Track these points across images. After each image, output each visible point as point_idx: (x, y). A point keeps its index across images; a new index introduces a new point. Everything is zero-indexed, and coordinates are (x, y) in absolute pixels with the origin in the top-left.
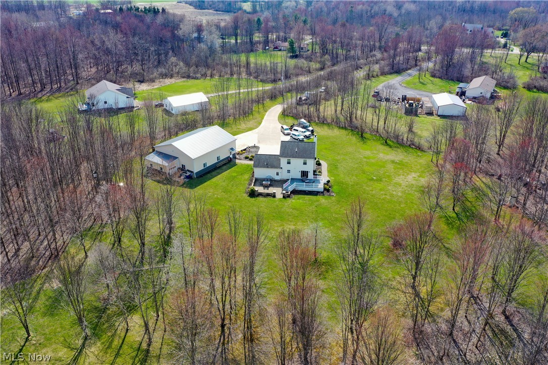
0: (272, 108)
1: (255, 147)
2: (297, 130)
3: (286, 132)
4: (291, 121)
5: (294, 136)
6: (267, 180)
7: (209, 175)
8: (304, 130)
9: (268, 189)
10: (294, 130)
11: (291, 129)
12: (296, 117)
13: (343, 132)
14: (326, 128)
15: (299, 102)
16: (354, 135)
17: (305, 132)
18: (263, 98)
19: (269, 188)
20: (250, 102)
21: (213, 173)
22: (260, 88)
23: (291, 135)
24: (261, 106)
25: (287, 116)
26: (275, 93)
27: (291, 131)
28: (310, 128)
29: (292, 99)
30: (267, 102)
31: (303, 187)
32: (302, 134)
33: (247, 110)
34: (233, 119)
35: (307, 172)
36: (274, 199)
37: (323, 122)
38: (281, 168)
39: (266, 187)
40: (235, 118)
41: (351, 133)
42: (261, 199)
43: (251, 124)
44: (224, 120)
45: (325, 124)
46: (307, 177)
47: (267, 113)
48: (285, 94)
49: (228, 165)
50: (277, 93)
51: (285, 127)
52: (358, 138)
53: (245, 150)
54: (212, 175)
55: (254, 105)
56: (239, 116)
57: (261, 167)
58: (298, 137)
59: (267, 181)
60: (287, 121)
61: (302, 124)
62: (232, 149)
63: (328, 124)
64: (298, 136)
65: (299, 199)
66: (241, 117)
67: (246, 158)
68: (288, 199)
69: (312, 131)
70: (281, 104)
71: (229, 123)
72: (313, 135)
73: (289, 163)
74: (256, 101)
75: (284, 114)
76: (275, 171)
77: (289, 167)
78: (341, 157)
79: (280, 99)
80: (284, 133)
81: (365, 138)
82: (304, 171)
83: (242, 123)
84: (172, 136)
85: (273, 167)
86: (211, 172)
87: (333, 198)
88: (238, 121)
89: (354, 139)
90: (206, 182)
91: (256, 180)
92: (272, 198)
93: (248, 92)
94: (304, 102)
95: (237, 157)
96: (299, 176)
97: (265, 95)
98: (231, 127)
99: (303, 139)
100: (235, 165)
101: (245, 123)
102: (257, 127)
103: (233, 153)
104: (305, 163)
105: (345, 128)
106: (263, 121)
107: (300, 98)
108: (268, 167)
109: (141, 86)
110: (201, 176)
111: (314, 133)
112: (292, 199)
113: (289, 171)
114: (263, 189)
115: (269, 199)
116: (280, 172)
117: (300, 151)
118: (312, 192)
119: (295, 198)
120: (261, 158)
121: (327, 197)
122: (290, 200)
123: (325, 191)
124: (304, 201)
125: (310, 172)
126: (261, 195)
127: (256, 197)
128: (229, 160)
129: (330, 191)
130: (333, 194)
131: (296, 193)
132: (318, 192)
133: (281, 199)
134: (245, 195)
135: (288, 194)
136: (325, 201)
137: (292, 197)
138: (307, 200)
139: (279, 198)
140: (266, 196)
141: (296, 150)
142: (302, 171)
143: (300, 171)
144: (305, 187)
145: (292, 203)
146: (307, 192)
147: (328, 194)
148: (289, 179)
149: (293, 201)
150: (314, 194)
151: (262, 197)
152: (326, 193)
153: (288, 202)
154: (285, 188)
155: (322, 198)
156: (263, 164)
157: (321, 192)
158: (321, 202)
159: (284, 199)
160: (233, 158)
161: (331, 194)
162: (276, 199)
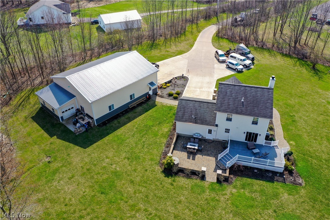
0: (206, 29)
1: (183, 77)
2: (235, 58)
3: (221, 58)
4: (226, 44)
5: (231, 65)
6: (194, 140)
7: (116, 122)
8: (243, 58)
10: (232, 57)
11: (227, 54)
12: (232, 39)
13: (288, 61)
14: (266, 54)
15: (235, 23)
16: (303, 65)
17: (244, 60)
18: (198, 17)
19: (196, 157)
20: (184, 22)
21: (123, 119)
22: (196, 8)
23: (228, 63)
24: (194, 26)
25: (222, 38)
26: (210, 13)
27: (227, 57)
28: (250, 56)
29: (227, 19)
30: (202, 22)
31: (251, 162)
32: (240, 62)
33: (179, 30)
34: (163, 40)
35: (257, 135)
37: (262, 47)
38: (217, 126)
39: (192, 154)
40: (166, 39)
41: (298, 62)
42: (181, 180)
43: (182, 46)
44: (154, 41)
45: (265, 49)
46: (256, 142)
47: (200, 34)
48: (219, 14)
49: (145, 106)
50: (212, 13)
51: (220, 52)
52: (309, 70)
53: (170, 82)
54: (119, 123)
55: (188, 25)
56: (171, 37)
58: (237, 67)
60: (221, 44)
61: (241, 50)
62: (152, 84)
63: (269, 50)
64: (236, 65)
65: (243, 187)
66: (173, 38)
67: (170, 95)
68: (225, 184)
69: (253, 59)
70: (216, 24)
71: (159, 44)
72: (253, 63)
73: (229, 119)
74: (190, 21)
75: (219, 36)
76: (207, 128)
77: (228, 125)
78: (296, 101)
79: (214, 19)
80: (218, 60)
81: (319, 71)
82: (251, 133)
83: (172, 44)
84: (93, 59)
85: (203, 122)
86: (120, 116)
87: (303, 192)
88: (169, 43)
89: (305, 72)
90: (108, 134)
91: (179, 137)
92: (198, 181)
93: (182, 12)
94: (239, 23)
95: (159, 92)
97: (200, 15)
98: (160, 49)
99: (242, 69)
100: (154, 105)
101: (175, 45)
102: (188, 50)
103: (153, 88)
104: (255, 123)
105: (288, 55)
106: (196, 43)
107: (236, 19)
108: (196, 123)
109: (89, 4)
110: (104, 124)
111: (255, 61)
112: (231, 186)
113: (227, 131)
114: (186, 159)
115: (195, 181)
116: (215, 130)
117: (248, 102)
118: (264, 171)
119: (237, 184)
120: (187, 106)
121: (291, 186)
122: (227, 187)
123: (287, 172)
124: (252, 194)
125: (260, 135)
126: (181, 173)
127: (173, 176)
128: (148, 97)
129: (294, 173)
130: (300, 180)
131: (239, 172)
132: (275, 173)
133: (214, 184)
134: (158, 170)
135: (225, 175)
136: (288, 196)
137: (232, 181)
138: (257, 193)
139: (210, 181)
140: (190, 175)
141: (242, 101)
142: (247, 133)
143: (245, 133)
144: (253, 163)
145: (232, 194)
146: (256, 171)
147: (291, 179)
148: (229, 140)
149: (234, 191)
150: (267, 176)
151: (183, 177)
152: (289, 176)
153: (226, 194)
154: (220, 159)
155: (283, 190)
156: (189, 116)
157: (280, 173)
158: (282, 199)
159: (218, 185)
160: (153, 94)
161: (297, 180)
162: (204, 183)
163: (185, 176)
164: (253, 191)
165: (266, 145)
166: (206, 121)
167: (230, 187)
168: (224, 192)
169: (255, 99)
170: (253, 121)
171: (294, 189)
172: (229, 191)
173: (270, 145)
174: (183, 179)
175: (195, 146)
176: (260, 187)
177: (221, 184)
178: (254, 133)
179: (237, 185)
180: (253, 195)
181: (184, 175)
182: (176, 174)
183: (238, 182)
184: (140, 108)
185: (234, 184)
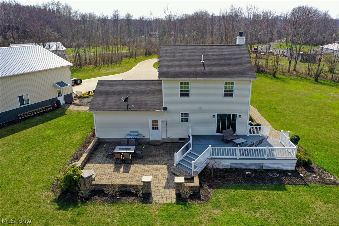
6: (128, 142)
9: (127, 171)
19: (133, 167)
31: (236, 159)
35: (234, 116)
36: (146, 207)
38: (165, 109)
39: (124, 162)
43: (116, 69)
46: (234, 132)
57: (110, 109)
59: (128, 144)
62: (62, 84)
68: (195, 205)
73: (185, 93)
76: (148, 116)
77: (184, 105)
82: (224, 115)
85: (142, 106)
91: (100, 143)
95: (77, 101)
96: (211, 129)
102: (124, 72)
103: (66, 92)
104: (229, 93)
108: (128, 108)
113: (185, 118)
114: (112, 172)
115: (129, 207)
116: (163, 120)
117: (211, 62)
118: (262, 172)
119: (220, 200)
120: (112, 89)
121: (319, 187)
122: (201, 207)
123: (302, 168)
124: (255, 213)
125: (240, 116)
126: (99, 196)
127: (79, 205)
128: (56, 106)
129: (314, 168)
130: (329, 177)
131: (217, 179)
132: (283, 173)
133: (170, 206)
134: (46, 199)
135: (192, 184)
136: (326, 206)
137: (209, 196)
138: (264, 209)
139: (162, 202)
140: (118, 197)
141: (201, 61)
142: (219, 115)
143: (214, 116)
144: (240, 159)
145: (214, 220)
146: (250, 173)
147: (316, 177)
148: (189, 136)
149: (216, 213)
150: (272, 179)
151: (103, 202)
152: (309, 174)
153: (200, 222)
154: (179, 164)
155: (310, 196)
156: (116, 102)
157: (292, 171)
158: (317, 212)
159: (180, 206)
160: (66, 103)
161: (326, 178)
162: (150, 207)
163: (106, 201)
164: (255, 207)
165: (253, 135)
166: (146, 104)
167: (207, 207)
168: (195, 220)
169: (222, 58)
170: (225, 91)
171: (328, 192)
172: (206, 215)
173: (258, 135)
174: (102, 207)
175: (129, 149)
176: (266, 198)
177: (185, 205)
178: (229, 115)
179: (219, 202)
180: (258, 214)
181: (104, 198)
182: (87, 199)
183: (220, 196)
184: (37, 118)
185: (212, 200)
